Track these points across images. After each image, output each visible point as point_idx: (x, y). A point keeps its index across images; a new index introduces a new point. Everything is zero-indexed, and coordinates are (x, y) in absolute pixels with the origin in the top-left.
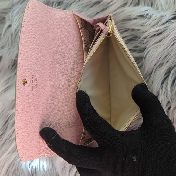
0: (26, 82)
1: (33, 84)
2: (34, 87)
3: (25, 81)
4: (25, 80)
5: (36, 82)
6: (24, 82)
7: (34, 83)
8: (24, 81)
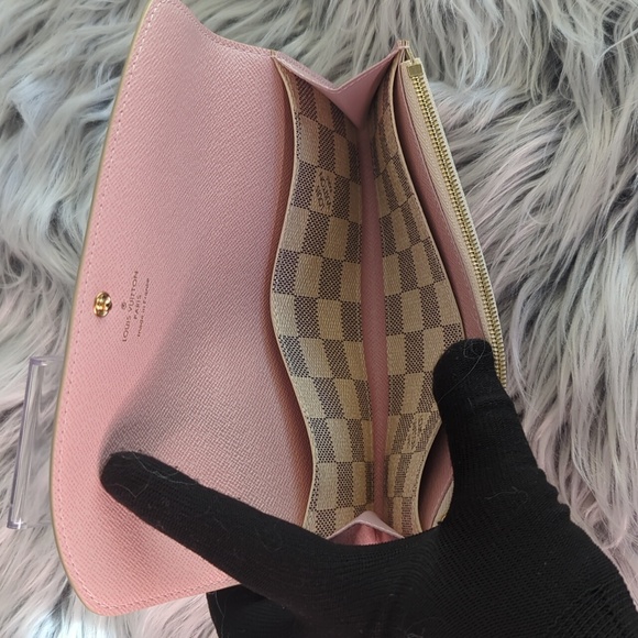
0: (110, 306)
1: (132, 314)
2: (135, 324)
3: (107, 302)
4: (105, 296)
5: (141, 309)
6: (99, 304)
7: (134, 310)
8: (101, 301)
